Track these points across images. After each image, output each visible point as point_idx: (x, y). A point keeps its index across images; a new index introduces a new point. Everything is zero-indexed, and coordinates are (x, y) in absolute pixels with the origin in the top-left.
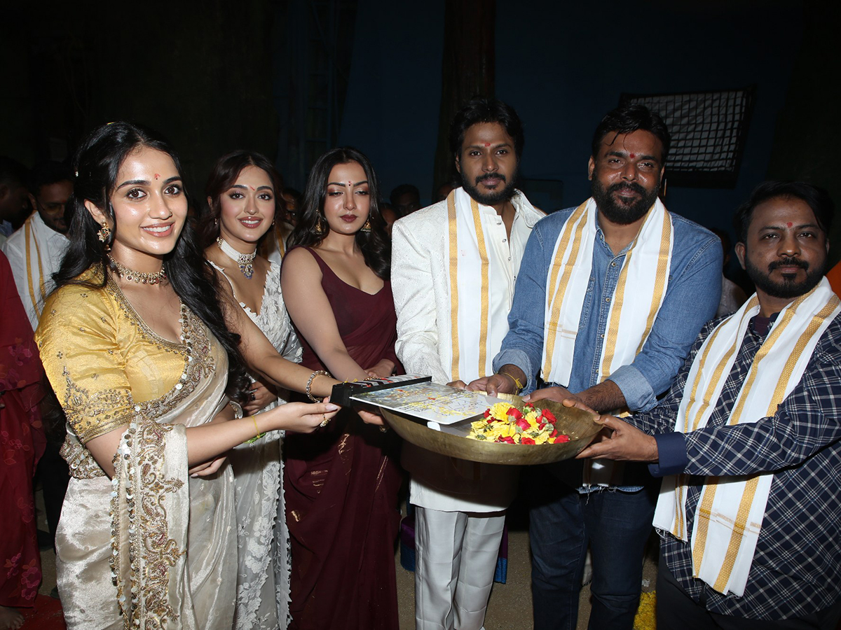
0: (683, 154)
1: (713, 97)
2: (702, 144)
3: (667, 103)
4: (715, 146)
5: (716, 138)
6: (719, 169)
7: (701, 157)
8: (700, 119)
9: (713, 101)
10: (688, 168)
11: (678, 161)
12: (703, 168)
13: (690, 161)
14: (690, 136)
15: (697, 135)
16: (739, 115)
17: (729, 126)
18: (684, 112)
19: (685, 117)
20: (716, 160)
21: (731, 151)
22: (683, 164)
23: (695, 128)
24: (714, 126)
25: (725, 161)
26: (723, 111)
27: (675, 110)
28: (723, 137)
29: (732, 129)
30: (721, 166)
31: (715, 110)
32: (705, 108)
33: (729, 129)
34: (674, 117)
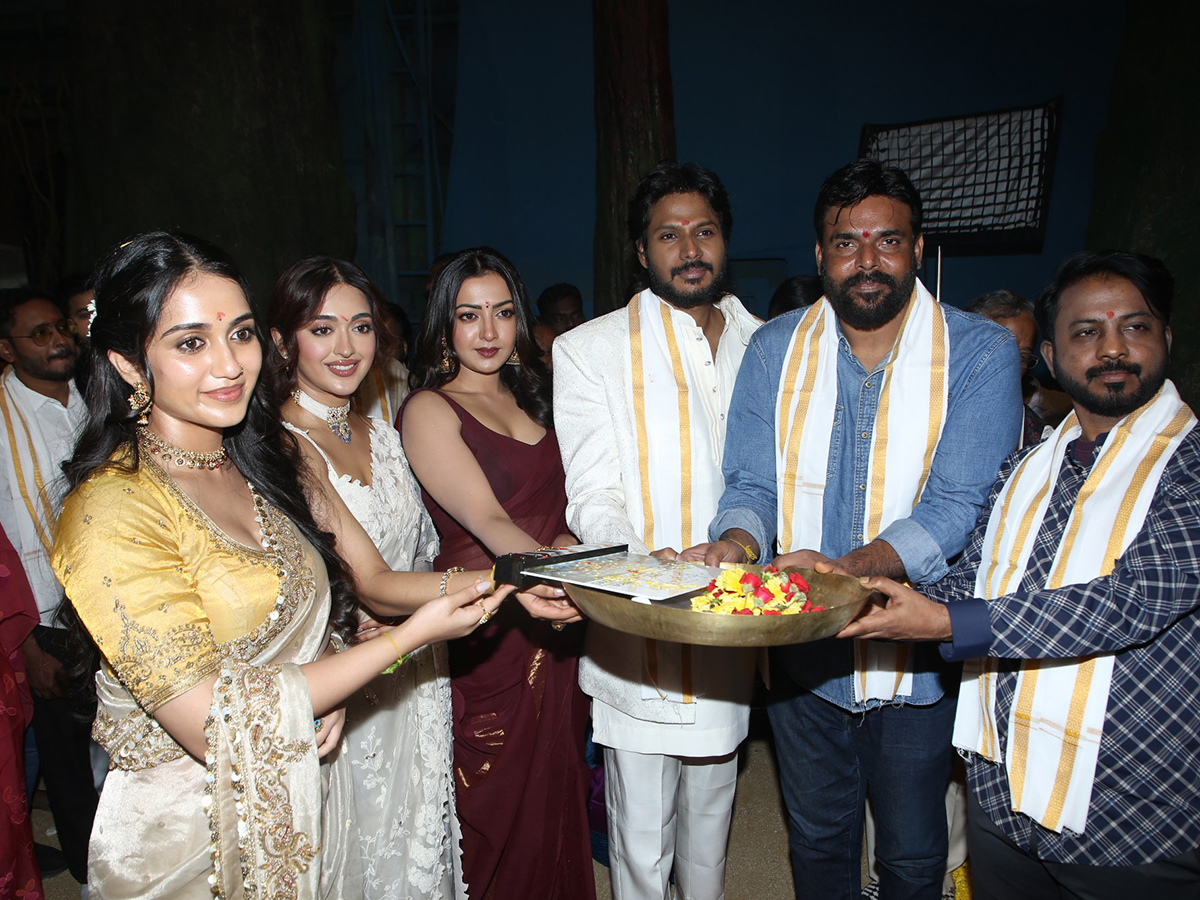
0: (961, 208)
1: (999, 120)
2: (988, 191)
3: (931, 134)
4: (1007, 192)
5: (1008, 181)
6: (1017, 226)
7: (988, 210)
8: (982, 155)
9: (1000, 126)
10: (971, 227)
11: (955, 219)
12: (992, 225)
13: (972, 218)
14: (970, 180)
15: (981, 178)
16: (1040, 144)
17: (1027, 161)
18: (957, 145)
19: (960, 153)
20: (1011, 213)
21: (1033, 198)
22: (962, 222)
23: (976, 168)
24: (1004, 163)
25: (1024, 213)
26: (1016, 140)
27: (944, 144)
28: (1019, 178)
29: (1031, 166)
30: (1020, 221)
31: (1004, 140)
32: (988, 138)
33: (1026, 166)
34: (943, 154)
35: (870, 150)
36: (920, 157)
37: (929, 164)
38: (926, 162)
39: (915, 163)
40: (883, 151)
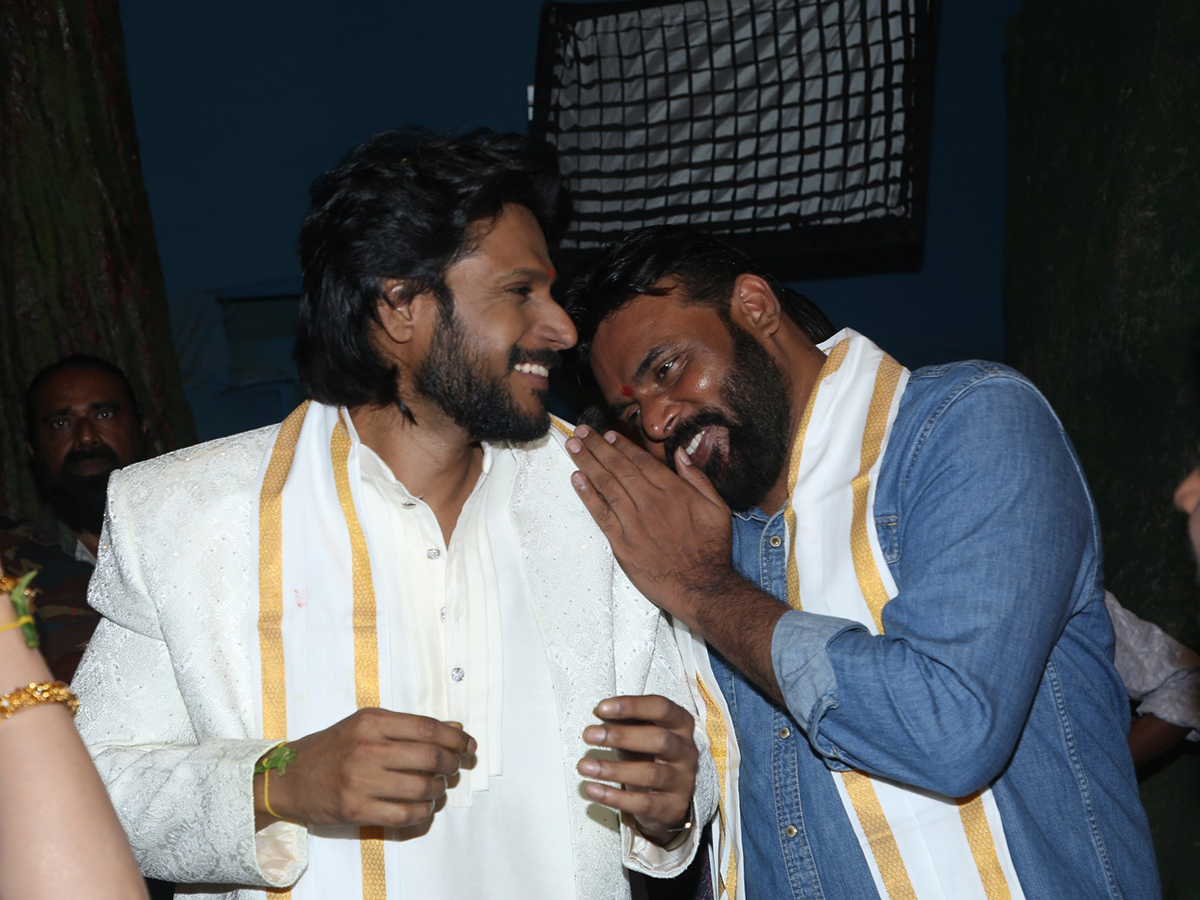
0: (757, 181)
2: (808, 144)
3: (685, 23)
4: (846, 144)
5: (845, 121)
6: (870, 215)
7: (811, 184)
8: (790, 68)
9: (821, 7)
10: (777, 220)
11: (744, 204)
12: (821, 215)
13: (779, 200)
14: (769, 122)
15: (791, 118)
16: (901, 44)
17: (879, 79)
18: (739, 48)
19: (746, 64)
20: (855, 189)
21: (896, 157)
22: (759, 210)
24: (835, 86)
25: (882, 189)
26: (854, 37)
27: (711, 45)
28: (866, 115)
29: (888, 89)
30: (875, 205)
31: (832, 35)
32: (800, 31)
33: (878, 90)
34: (712, 68)
35: (560, 60)
36: (666, 74)
37: (683, 89)
38: (677, 83)
39: (654, 85)
40: (588, 60)
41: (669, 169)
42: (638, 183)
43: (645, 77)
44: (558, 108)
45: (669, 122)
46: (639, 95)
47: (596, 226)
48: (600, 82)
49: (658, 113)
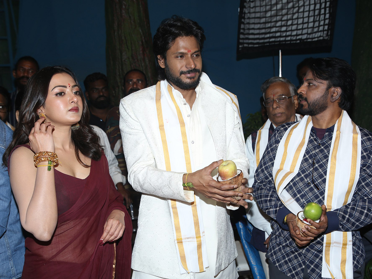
0: (292, 31)
2: (305, 22)
4: (314, 22)
5: (314, 16)
6: (319, 39)
7: (305, 31)
8: (301, 3)
10: (296, 40)
11: (288, 36)
12: (307, 39)
13: (297, 35)
14: (295, 16)
15: (301, 15)
17: (323, 6)
19: (290, 2)
20: (316, 32)
21: (326, 25)
22: (292, 37)
23: (299, 10)
24: (312, 7)
25: (322, 32)
28: (319, 14)
29: (325, 8)
30: (320, 36)
33: (323, 8)
34: (282, 3)
35: (246, 2)
36: (271, 5)
37: (275, 8)
38: (273, 7)
39: (268, 7)
40: (252, 2)
41: (270, 28)
42: (263, 31)
43: (266, 5)
44: (245, 13)
45: (271, 16)
46: (264, 10)
47: (253, 41)
48: (255, 7)
49: (269, 14)
